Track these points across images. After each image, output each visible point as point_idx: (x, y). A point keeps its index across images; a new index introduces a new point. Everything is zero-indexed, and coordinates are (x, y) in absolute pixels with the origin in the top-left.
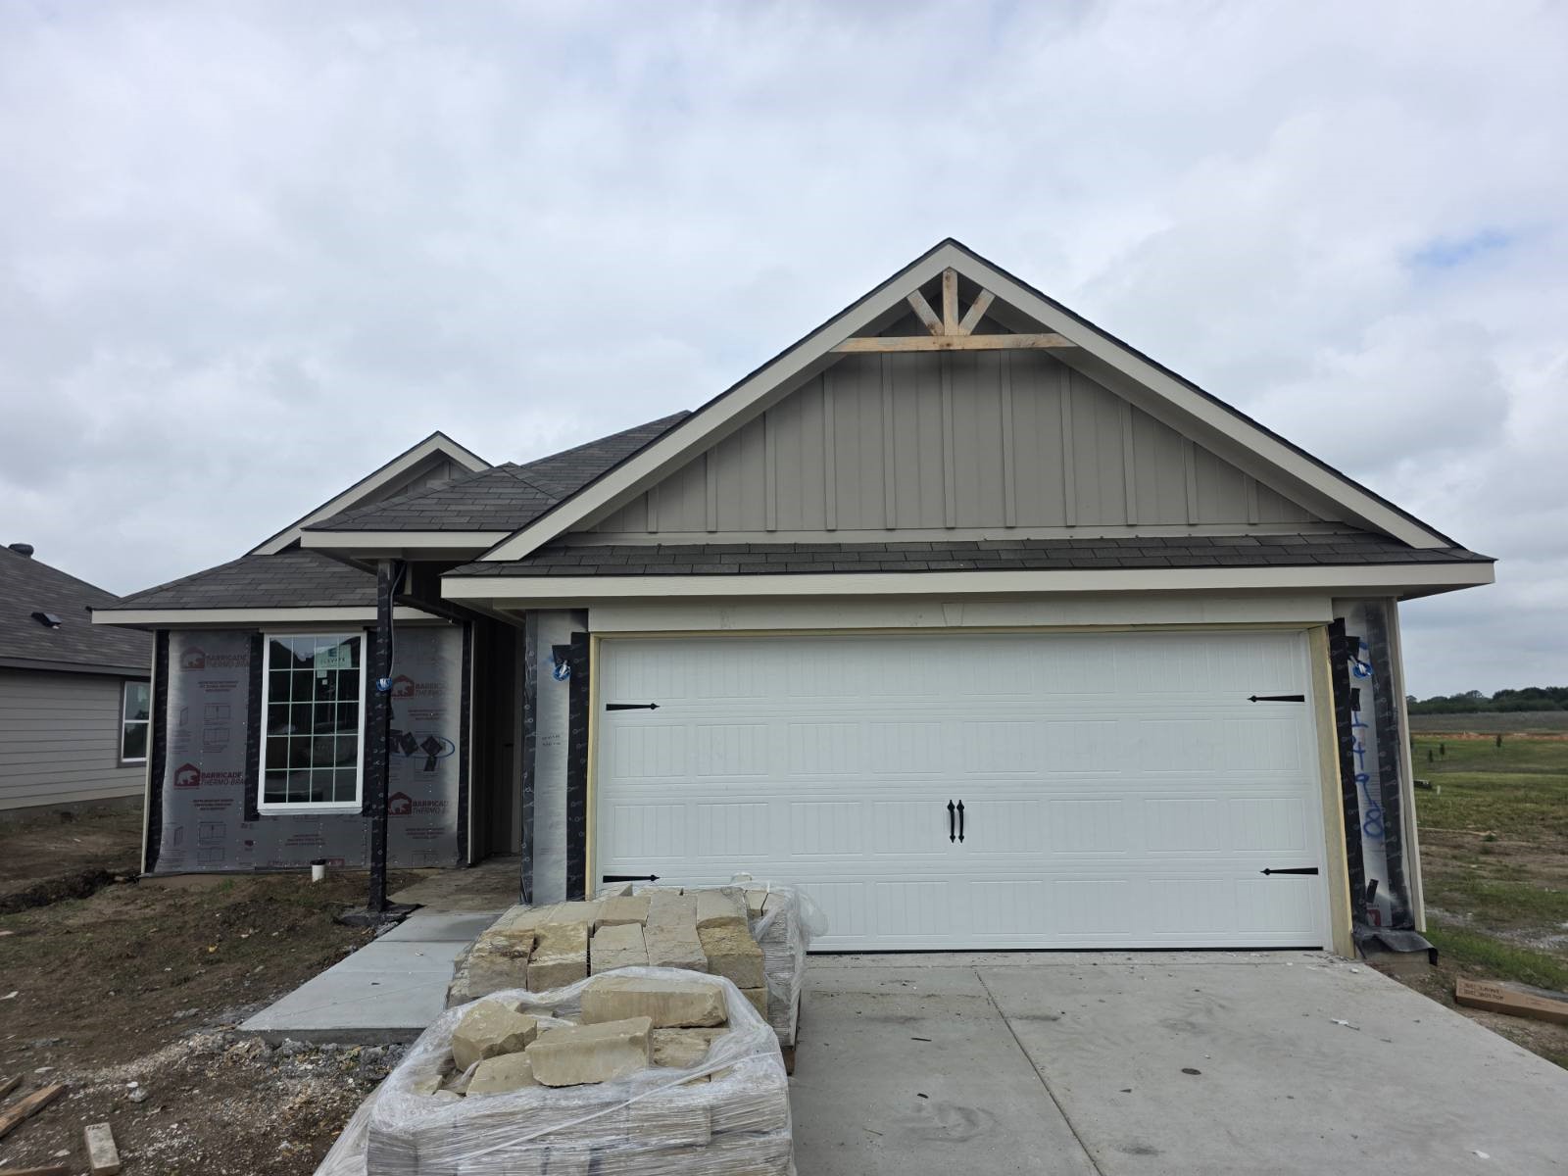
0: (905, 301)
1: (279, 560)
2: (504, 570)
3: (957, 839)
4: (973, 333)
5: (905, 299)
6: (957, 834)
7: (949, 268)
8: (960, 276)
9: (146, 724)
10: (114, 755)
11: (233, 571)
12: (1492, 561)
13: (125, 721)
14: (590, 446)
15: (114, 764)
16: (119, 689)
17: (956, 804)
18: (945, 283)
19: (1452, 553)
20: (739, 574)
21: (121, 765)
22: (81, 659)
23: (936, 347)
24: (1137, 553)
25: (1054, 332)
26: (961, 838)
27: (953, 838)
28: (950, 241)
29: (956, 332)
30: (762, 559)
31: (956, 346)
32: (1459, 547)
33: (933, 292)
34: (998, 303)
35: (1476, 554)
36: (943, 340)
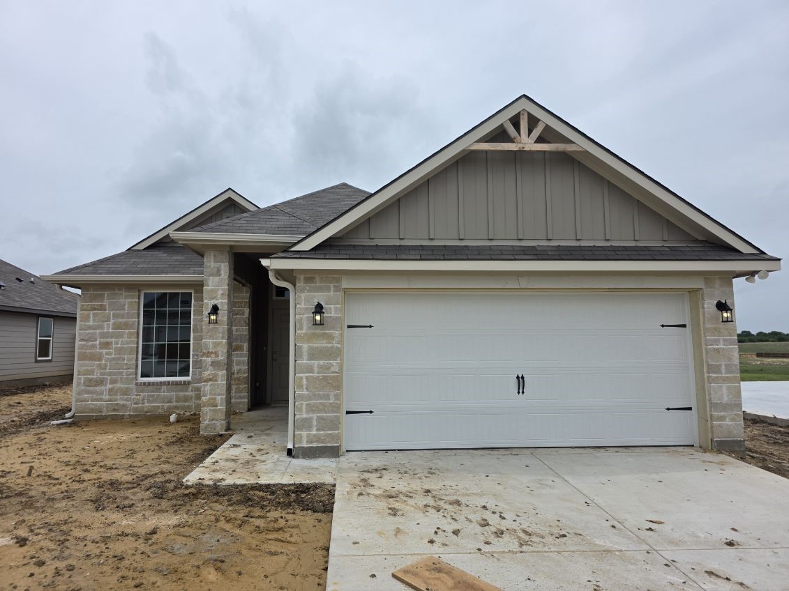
0: (502, 125)
1: (146, 252)
2: (302, 255)
3: (521, 393)
4: (535, 143)
5: (502, 124)
6: (521, 391)
7: (524, 109)
8: (529, 114)
9: (49, 340)
10: (33, 355)
11: (123, 257)
12: (780, 260)
13: (39, 338)
14: (297, 199)
15: (33, 360)
16: (36, 321)
17: (520, 376)
18: (521, 117)
19: (760, 255)
20: (421, 259)
21: (37, 361)
22: (18, 305)
23: (517, 149)
24: (613, 253)
25: (574, 143)
26: (523, 392)
27: (519, 393)
28: (525, 96)
29: (527, 142)
30: (430, 252)
31: (527, 148)
32: (763, 253)
33: (515, 121)
34: (547, 128)
35: (771, 257)
36: (521, 145)
